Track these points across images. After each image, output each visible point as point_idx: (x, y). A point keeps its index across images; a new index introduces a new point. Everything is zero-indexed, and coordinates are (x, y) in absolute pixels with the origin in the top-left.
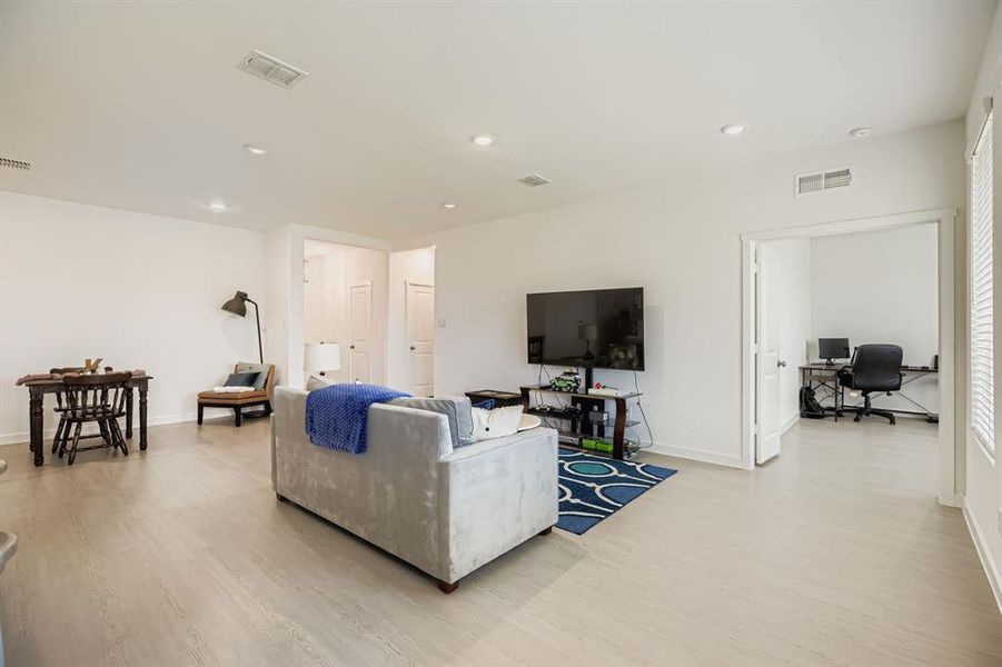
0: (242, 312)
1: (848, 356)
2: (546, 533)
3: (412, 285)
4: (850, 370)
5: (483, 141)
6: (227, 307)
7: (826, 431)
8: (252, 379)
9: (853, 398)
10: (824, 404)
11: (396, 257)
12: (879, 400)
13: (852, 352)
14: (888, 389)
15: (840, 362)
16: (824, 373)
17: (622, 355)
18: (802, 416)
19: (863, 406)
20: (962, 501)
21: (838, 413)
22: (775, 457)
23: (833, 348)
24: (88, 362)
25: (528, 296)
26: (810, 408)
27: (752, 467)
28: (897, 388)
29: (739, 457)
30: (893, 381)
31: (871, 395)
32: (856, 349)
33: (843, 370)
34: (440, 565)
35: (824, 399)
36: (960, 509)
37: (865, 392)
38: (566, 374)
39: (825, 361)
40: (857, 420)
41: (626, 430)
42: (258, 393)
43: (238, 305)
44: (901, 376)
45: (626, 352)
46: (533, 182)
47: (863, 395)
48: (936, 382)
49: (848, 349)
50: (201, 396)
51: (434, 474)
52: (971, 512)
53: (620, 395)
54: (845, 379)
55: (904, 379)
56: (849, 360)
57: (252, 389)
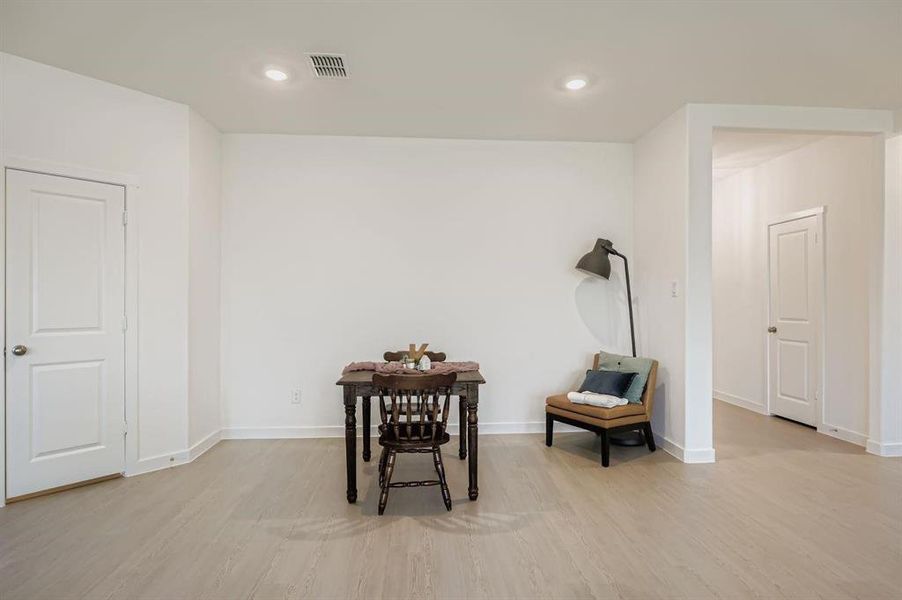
0: (604, 272)
6: (584, 264)
8: (622, 383)
42: (635, 409)
43: (598, 260)
50: (551, 403)
57: (625, 401)
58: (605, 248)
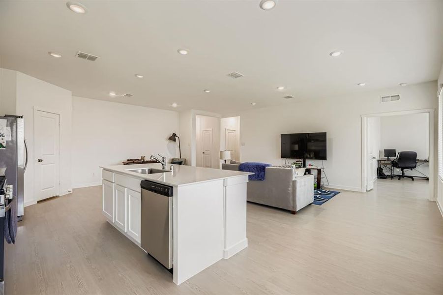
0: (175, 140)
1: (395, 156)
2: (310, 204)
3: (228, 130)
4: (397, 161)
5: (281, 88)
6: (170, 139)
7: (387, 183)
9: (398, 171)
10: (386, 174)
11: (223, 120)
12: (408, 172)
13: (397, 155)
14: (411, 168)
15: (392, 158)
16: (386, 162)
17: (308, 156)
18: (378, 178)
19: (401, 174)
20: (436, 199)
21: (392, 177)
22: (372, 190)
23: (389, 153)
24: (142, 157)
25: (281, 135)
26: (381, 175)
27: (365, 191)
28: (415, 167)
29: (360, 188)
30: (414, 165)
31: (405, 170)
32: (398, 153)
33: (394, 161)
34: (293, 207)
35: (386, 172)
36: (436, 202)
37: (402, 169)
38: (297, 161)
39: (386, 158)
40: (399, 179)
41: (321, 179)
43: (173, 138)
44: (416, 163)
45: (310, 155)
46: (288, 97)
47: (401, 170)
48: (428, 166)
49: (395, 153)
51: (291, 184)
52: (439, 201)
53: (319, 168)
54: (395, 164)
55: (417, 164)
56: (396, 158)
58: (174, 135)
